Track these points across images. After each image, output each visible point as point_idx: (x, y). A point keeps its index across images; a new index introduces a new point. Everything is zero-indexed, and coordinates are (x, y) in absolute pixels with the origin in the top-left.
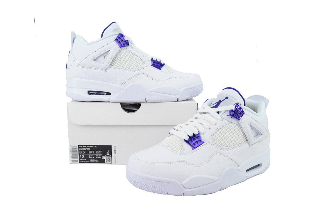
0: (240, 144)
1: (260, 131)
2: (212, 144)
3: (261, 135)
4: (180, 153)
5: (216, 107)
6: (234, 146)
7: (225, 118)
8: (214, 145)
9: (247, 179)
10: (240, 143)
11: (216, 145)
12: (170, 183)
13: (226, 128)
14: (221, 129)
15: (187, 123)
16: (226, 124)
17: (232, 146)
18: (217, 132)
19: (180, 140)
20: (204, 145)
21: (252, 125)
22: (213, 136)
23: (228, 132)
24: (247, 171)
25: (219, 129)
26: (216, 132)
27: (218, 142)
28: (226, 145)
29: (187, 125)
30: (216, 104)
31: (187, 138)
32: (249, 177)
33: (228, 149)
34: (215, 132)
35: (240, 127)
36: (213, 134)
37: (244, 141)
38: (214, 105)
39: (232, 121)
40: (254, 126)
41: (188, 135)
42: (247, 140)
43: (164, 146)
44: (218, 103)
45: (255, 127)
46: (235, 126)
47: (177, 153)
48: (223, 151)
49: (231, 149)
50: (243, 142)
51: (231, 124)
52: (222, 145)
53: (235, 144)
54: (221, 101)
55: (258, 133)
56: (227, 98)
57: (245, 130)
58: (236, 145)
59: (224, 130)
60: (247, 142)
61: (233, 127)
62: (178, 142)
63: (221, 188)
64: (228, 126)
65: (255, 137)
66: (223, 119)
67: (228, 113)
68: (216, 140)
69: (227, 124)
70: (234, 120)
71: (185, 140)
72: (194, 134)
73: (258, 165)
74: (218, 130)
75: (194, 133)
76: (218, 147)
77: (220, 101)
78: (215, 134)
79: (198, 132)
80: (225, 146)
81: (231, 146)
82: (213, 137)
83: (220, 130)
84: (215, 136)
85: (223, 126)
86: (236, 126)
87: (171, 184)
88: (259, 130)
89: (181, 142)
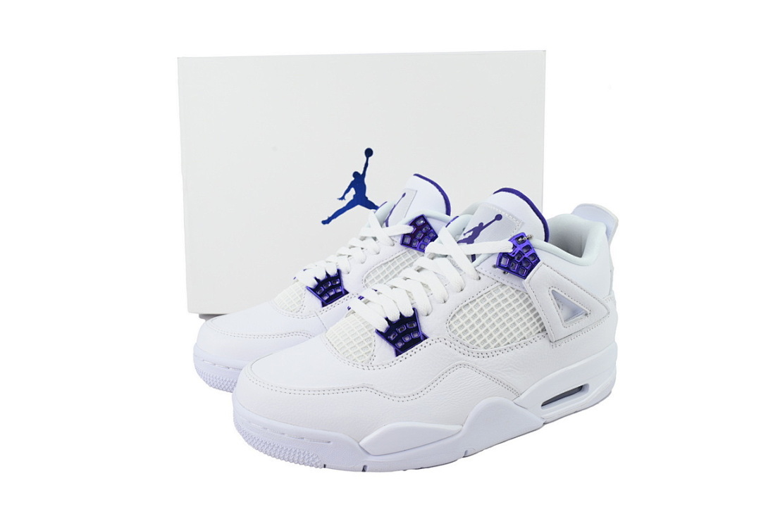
0: (525, 340)
1: (582, 307)
2: (448, 343)
3: (586, 315)
4: (363, 364)
5: (470, 241)
6: (509, 345)
7: (486, 274)
8: (452, 345)
9: (544, 424)
10: (525, 338)
11: (458, 343)
12: (329, 442)
13: (488, 300)
14: (475, 303)
15: (393, 282)
16: (487, 290)
17: (502, 347)
18: (463, 309)
19: (366, 330)
20: (426, 345)
21: (559, 291)
22: (452, 319)
23: (494, 310)
24: (544, 404)
25: (468, 301)
26: (461, 310)
27: (464, 337)
28: (486, 344)
29: (392, 287)
30: (471, 234)
31: (383, 326)
32: (548, 421)
33: (490, 354)
34: (458, 309)
35: (527, 296)
36: (452, 315)
37: (537, 331)
38: (467, 236)
39: (504, 282)
40: (563, 294)
41: (387, 319)
42: (544, 330)
43: (329, 343)
44: (477, 231)
45: (566, 296)
46: (513, 294)
47: (355, 366)
48: (476, 359)
49: (498, 352)
50: (534, 334)
51: (502, 290)
52: (475, 345)
53: (509, 340)
54: (484, 225)
55: (574, 312)
56: (499, 217)
57: (538, 304)
58: (514, 344)
59: (482, 305)
60: (543, 334)
61: (506, 296)
62: (362, 335)
63: (466, 452)
64: (493, 293)
65: (566, 320)
66: (481, 276)
67: (494, 260)
68: (460, 332)
69: (490, 288)
70: (510, 279)
71: (378, 332)
72: (401, 316)
73: (580, 389)
74: (468, 304)
75: (403, 313)
76: (462, 350)
77: (481, 224)
78: (458, 317)
79: (413, 312)
80: (482, 347)
81: (499, 345)
82: (451, 322)
83: (471, 306)
84: (458, 320)
85: (479, 295)
86: (515, 294)
87: (331, 443)
88: (578, 304)
89: (370, 335)
